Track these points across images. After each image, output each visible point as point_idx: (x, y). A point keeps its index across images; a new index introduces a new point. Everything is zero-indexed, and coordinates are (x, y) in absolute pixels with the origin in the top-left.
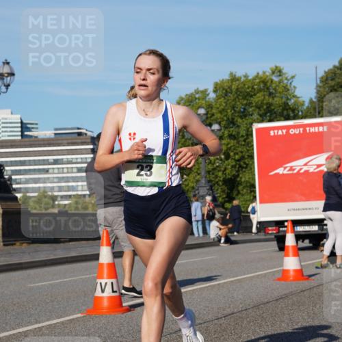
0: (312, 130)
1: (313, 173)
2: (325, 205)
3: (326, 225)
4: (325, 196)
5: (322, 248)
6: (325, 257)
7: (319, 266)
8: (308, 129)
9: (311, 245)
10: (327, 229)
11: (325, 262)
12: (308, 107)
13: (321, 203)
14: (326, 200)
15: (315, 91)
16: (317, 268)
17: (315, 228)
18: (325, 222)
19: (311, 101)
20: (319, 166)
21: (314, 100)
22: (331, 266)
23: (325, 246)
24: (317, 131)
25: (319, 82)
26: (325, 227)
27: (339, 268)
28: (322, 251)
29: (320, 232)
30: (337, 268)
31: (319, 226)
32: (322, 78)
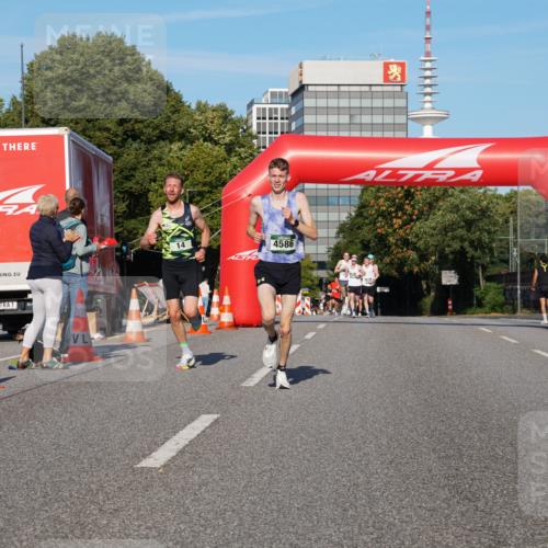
0: (12, 147)
1: (12, 217)
2: (31, 268)
3: (31, 301)
4: (32, 253)
5: (21, 337)
6: (25, 352)
7: (15, 366)
8: (5, 145)
9: (6, 332)
10: (31, 308)
11: (24, 358)
12: (8, 111)
13: (25, 267)
14: (33, 260)
15: (20, 85)
16: (11, 368)
17: (13, 305)
18: (30, 296)
19: (14, 102)
20: (22, 206)
21: (19, 99)
22: (34, 365)
23: (26, 333)
24: (19, 148)
25: (26, 71)
26: (28, 304)
27: (47, 367)
28: (22, 340)
29: (20, 312)
30: (43, 367)
31: (18, 301)
32: (32, 64)
